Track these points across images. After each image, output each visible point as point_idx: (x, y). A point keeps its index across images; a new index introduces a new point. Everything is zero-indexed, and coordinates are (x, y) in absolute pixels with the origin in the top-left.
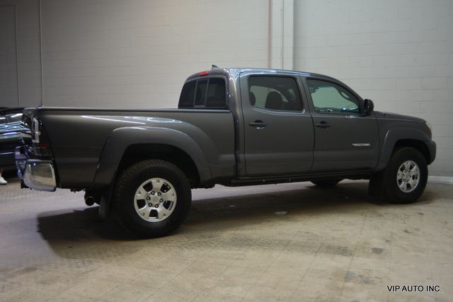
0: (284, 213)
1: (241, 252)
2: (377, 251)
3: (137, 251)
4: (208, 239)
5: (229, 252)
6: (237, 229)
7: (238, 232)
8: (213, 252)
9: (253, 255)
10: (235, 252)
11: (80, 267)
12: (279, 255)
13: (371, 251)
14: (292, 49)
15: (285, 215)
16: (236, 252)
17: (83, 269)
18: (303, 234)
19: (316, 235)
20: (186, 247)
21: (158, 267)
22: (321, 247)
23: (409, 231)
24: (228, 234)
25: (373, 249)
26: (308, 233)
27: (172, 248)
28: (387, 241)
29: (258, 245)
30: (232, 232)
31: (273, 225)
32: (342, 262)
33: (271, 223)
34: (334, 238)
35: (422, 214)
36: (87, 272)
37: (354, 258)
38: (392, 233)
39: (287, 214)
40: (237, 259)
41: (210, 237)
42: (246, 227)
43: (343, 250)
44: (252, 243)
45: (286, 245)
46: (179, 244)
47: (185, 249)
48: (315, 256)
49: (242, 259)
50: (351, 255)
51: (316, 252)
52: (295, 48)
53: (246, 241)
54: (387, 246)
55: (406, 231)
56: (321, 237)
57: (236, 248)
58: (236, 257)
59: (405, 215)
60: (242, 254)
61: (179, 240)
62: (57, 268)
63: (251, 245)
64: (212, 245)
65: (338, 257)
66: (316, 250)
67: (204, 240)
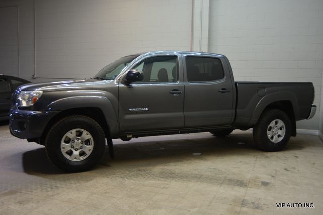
0: (199, 154)
1: (166, 182)
2: (265, 184)
3: (91, 180)
4: (143, 172)
5: (158, 182)
6: (165, 165)
7: (166, 167)
8: (147, 182)
9: (175, 185)
10: (161, 182)
11: (48, 191)
12: (193, 186)
13: (260, 184)
14: (207, 40)
15: (199, 155)
16: (163, 183)
17: (50, 193)
18: (212, 170)
19: (221, 171)
20: (127, 178)
21: (106, 193)
22: (224, 180)
23: (289, 169)
24: (158, 169)
25: (262, 182)
26: (215, 169)
27: (117, 178)
28: (272, 176)
29: (179, 177)
30: (161, 167)
31: (190, 163)
32: (239, 192)
33: (189, 162)
34: (234, 174)
35: (297, 157)
36: (53, 196)
37: (249, 188)
38: (276, 171)
39: (201, 155)
40: (164, 188)
41: (145, 171)
42: (171, 164)
43: (241, 183)
44: (175, 176)
45: (199, 178)
46: (122, 176)
47: (127, 180)
48: (220, 187)
49: (167, 188)
50: (246, 186)
51: (221, 184)
52: (210, 38)
53: (170, 174)
54: (272, 181)
55: (286, 169)
56: (225, 173)
57: (162, 179)
58: (163, 186)
59: (285, 157)
60: (168, 184)
61: (123, 172)
62: (32, 192)
63: (174, 177)
64: (145, 176)
65: (237, 188)
66: (221, 182)
67: (140, 173)
